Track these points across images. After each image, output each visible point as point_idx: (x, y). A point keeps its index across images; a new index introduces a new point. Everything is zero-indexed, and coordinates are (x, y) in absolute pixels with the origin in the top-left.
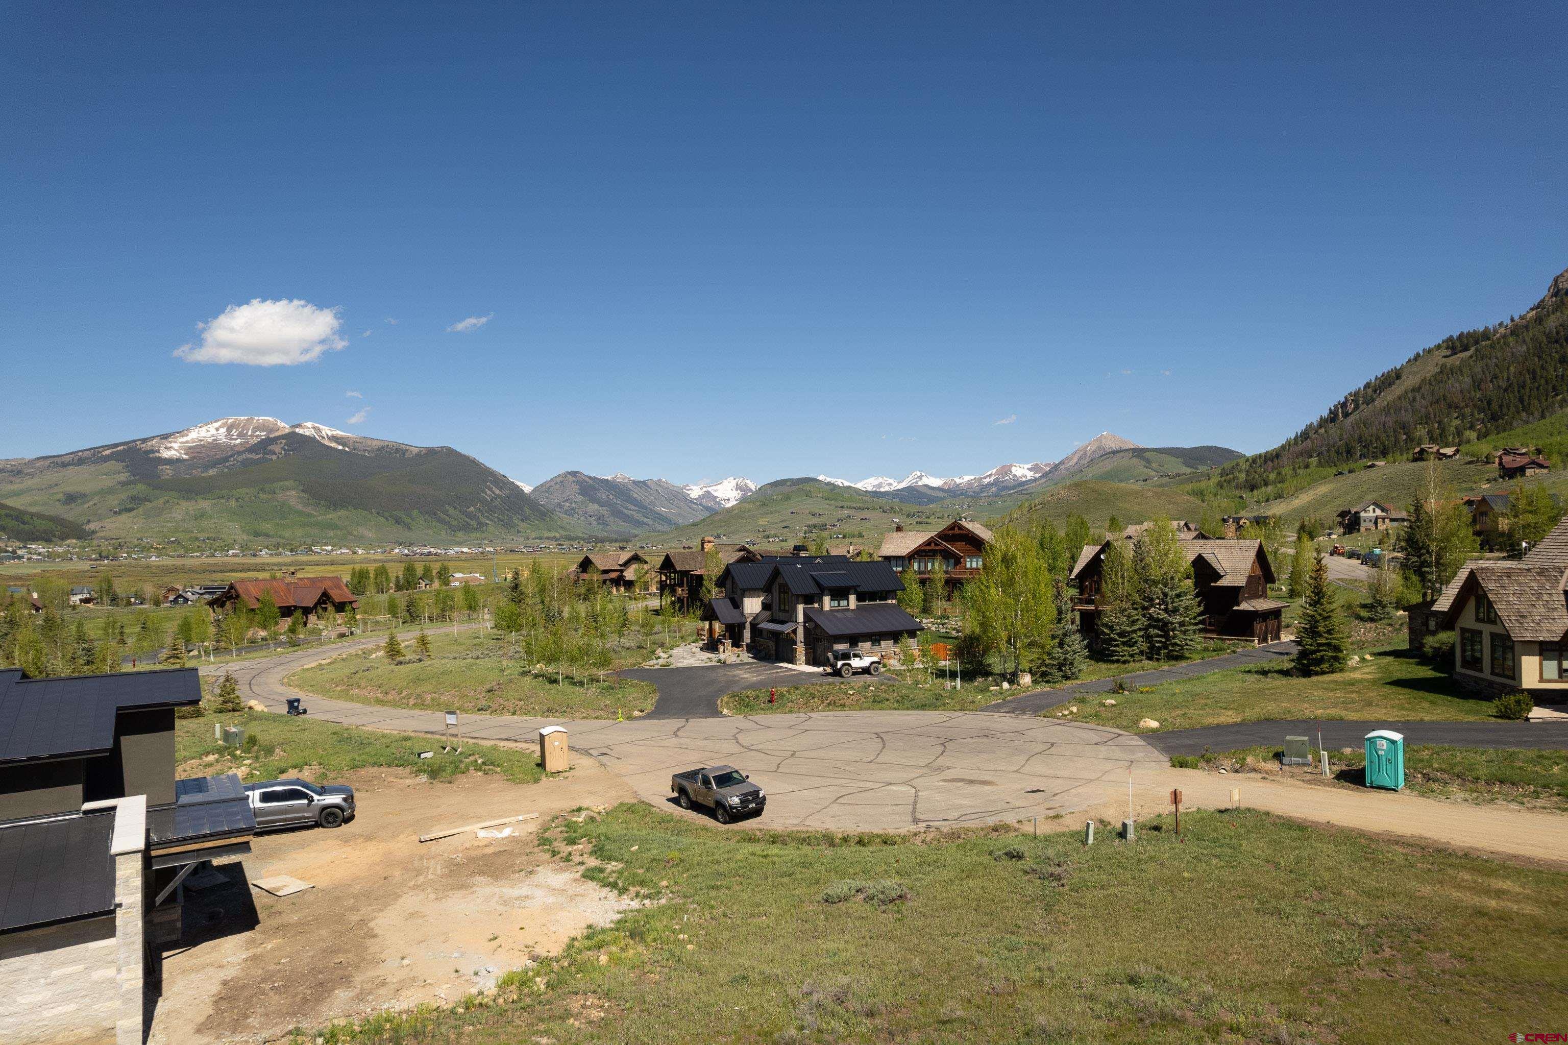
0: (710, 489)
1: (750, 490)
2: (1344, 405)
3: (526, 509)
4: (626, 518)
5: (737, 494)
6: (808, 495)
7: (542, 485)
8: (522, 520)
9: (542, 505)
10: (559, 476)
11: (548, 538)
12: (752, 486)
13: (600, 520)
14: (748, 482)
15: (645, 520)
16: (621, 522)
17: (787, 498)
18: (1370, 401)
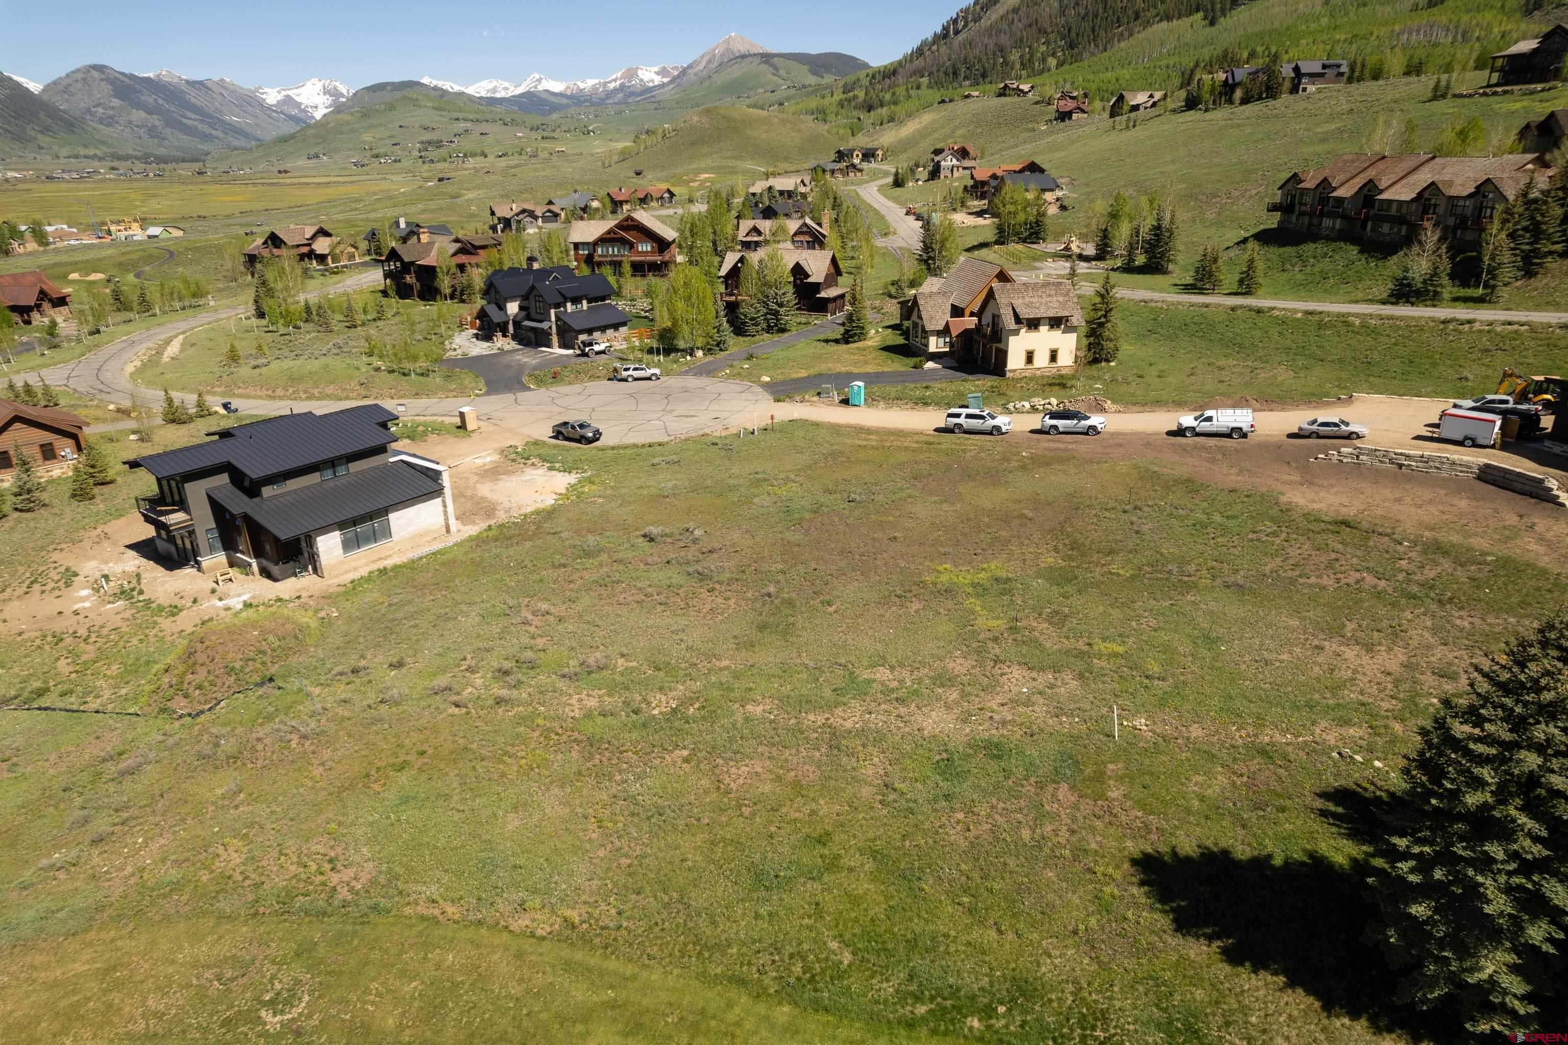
0: (290, 93)
1: (343, 96)
2: (955, 21)
3: (42, 115)
4: (190, 131)
5: (327, 100)
6: (416, 103)
7: (55, 83)
8: (42, 132)
9: (64, 111)
10: (78, 70)
11: (86, 157)
12: (343, 89)
13: (152, 132)
14: (337, 84)
15: (214, 132)
16: (181, 136)
17: (391, 107)
18: (977, 19)
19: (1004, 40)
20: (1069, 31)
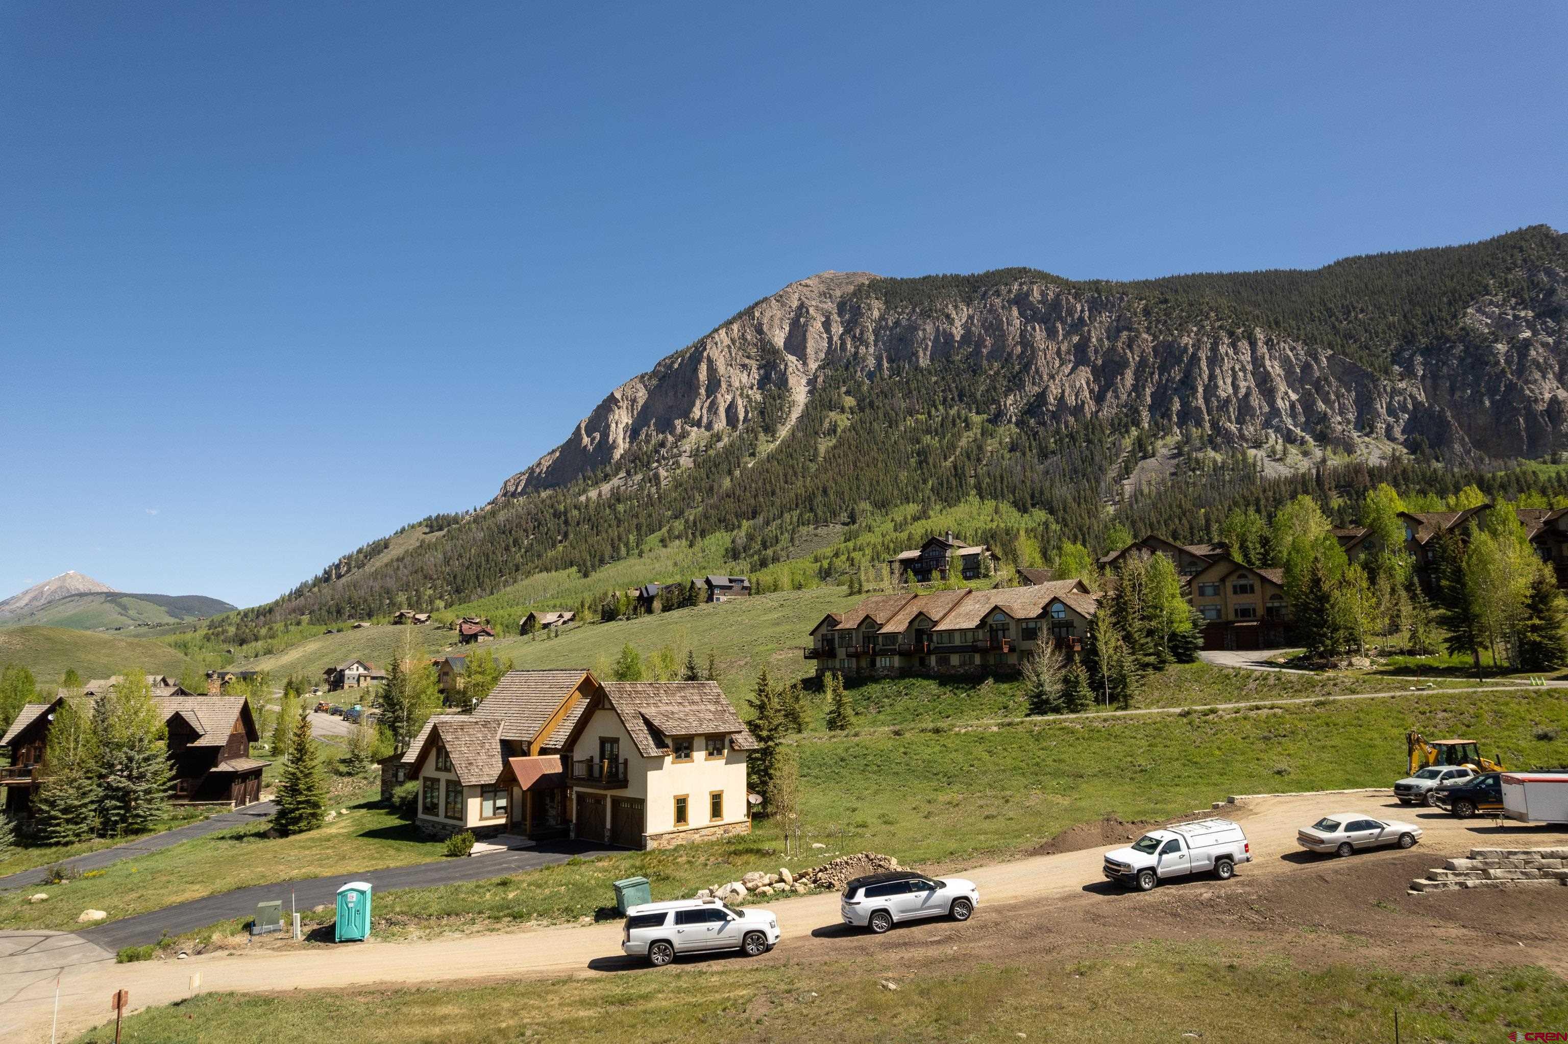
2: (338, 567)
18: (360, 566)
19: (391, 583)
20: (455, 577)
